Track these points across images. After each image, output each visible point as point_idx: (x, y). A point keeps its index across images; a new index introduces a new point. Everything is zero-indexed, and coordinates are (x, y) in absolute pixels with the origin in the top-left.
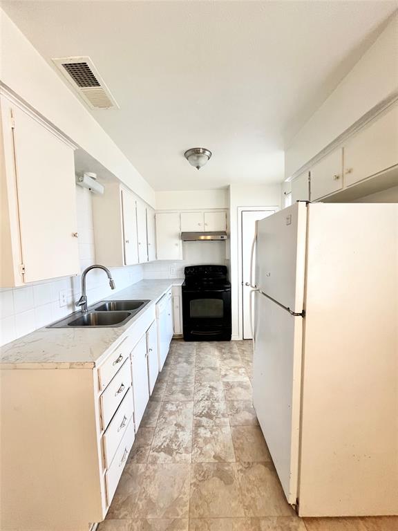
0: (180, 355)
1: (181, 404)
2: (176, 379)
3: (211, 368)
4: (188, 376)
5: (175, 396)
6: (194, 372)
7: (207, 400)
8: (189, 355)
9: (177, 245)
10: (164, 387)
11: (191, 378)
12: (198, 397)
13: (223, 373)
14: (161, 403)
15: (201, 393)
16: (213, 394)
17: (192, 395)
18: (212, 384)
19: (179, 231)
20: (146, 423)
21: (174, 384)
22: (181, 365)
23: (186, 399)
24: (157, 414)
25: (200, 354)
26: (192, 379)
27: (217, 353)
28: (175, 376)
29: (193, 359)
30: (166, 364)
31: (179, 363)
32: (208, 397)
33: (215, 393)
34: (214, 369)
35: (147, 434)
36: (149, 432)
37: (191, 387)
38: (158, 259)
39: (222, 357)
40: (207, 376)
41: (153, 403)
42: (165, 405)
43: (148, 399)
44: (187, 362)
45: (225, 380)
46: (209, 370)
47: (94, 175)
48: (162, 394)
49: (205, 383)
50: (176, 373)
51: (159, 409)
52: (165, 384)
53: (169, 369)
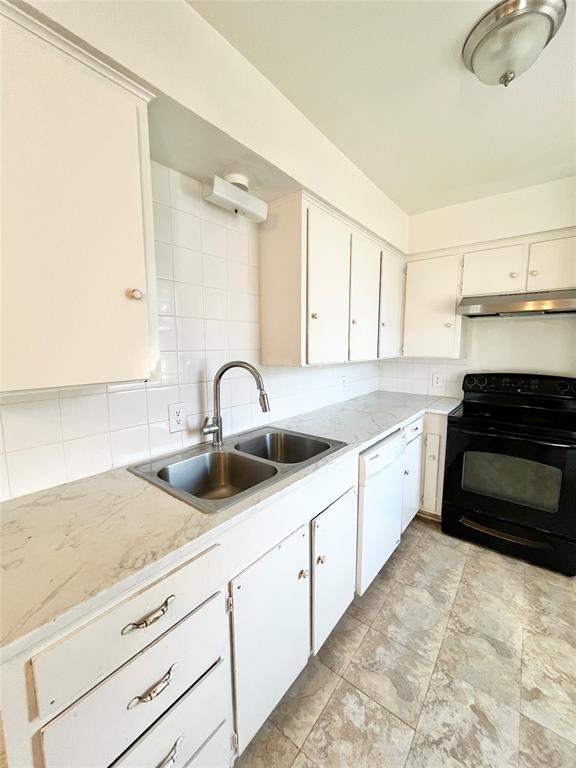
0: (421, 565)
1: (379, 715)
2: (392, 628)
3: (494, 643)
4: (423, 634)
5: (374, 681)
6: (441, 632)
7: (453, 753)
8: (444, 575)
9: (448, 325)
10: (359, 637)
11: (431, 645)
12: (432, 724)
13: (529, 680)
14: (336, 683)
15: (444, 715)
16: (477, 747)
17: (416, 706)
18: (485, 701)
19: (455, 294)
20: (287, 719)
21: (385, 640)
22: (416, 592)
23: (395, 709)
24: (319, 708)
25: (474, 583)
26: (432, 649)
27: (521, 600)
28: (394, 618)
29: (451, 590)
30: (384, 574)
31: (412, 585)
32: (460, 744)
33: (486, 744)
34: (502, 650)
35: (275, 755)
36: (282, 753)
37: (422, 677)
38: (405, 354)
39: (535, 621)
40: (474, 664)
41: (323, 669)
42: (342, 692)
43: (304, 662)
44: (433, 591)
45: (529, 711)
46: (486, 645)
47: (243, 180)
48: (349, 655)
49: (464, 684)
50: (399, 609)
51: (326, 696)
52: (364, 630)
53: (387, 590)
